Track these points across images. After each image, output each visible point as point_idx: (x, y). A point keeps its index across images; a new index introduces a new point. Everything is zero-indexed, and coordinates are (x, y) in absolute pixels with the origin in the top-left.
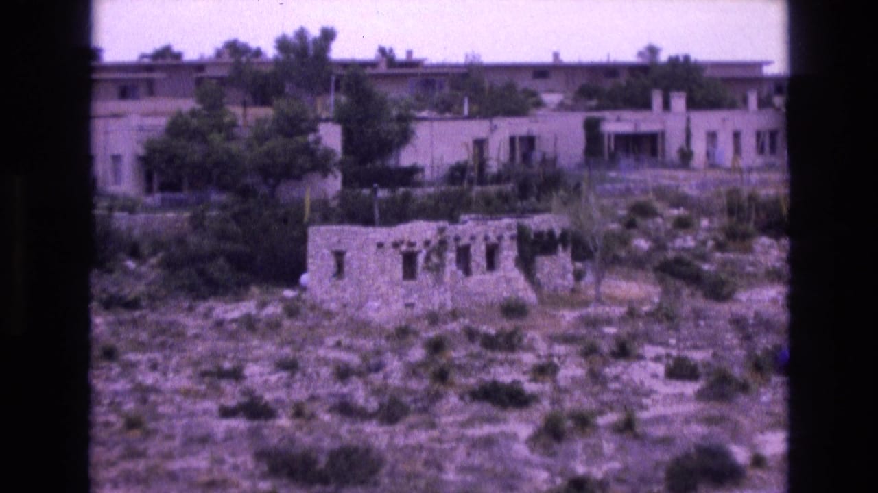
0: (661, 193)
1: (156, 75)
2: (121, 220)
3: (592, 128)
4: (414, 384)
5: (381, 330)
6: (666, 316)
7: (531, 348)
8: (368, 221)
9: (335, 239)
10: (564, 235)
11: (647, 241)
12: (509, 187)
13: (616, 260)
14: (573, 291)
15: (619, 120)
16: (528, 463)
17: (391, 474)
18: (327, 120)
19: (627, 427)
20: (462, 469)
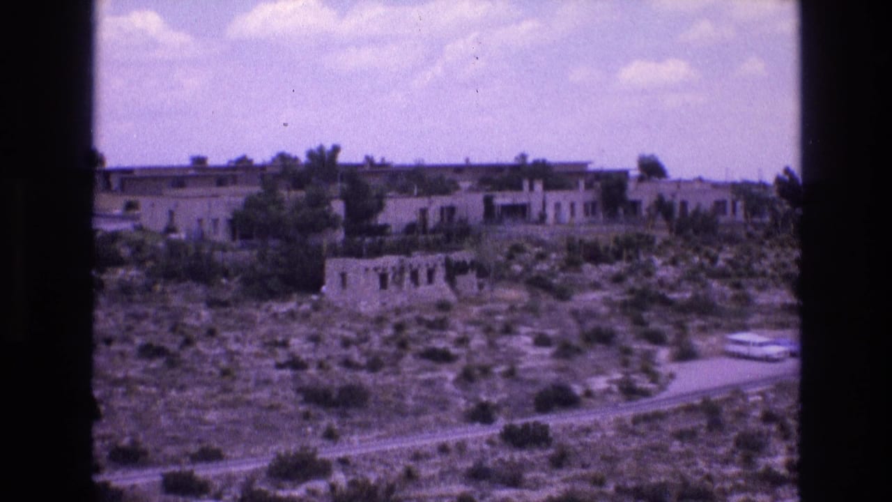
0: (529, 239)
1: (238, 173)
2: (218, 255)
3: (488, 202)
4: (386, 349)
5: (367, 319)
6: (532, 309)
7: (453, 329)
8: (359, 255)
9: (341, 266)
10: (472, 263)
11: (521, 265)
12: (440, 236)
13: (502, 277)
14: (478, 295)
15: (504, 196)
16: (453, 394)
17: (375, 402)
18: (336, 198)
19: (511, 374)
20: (415, 398)
